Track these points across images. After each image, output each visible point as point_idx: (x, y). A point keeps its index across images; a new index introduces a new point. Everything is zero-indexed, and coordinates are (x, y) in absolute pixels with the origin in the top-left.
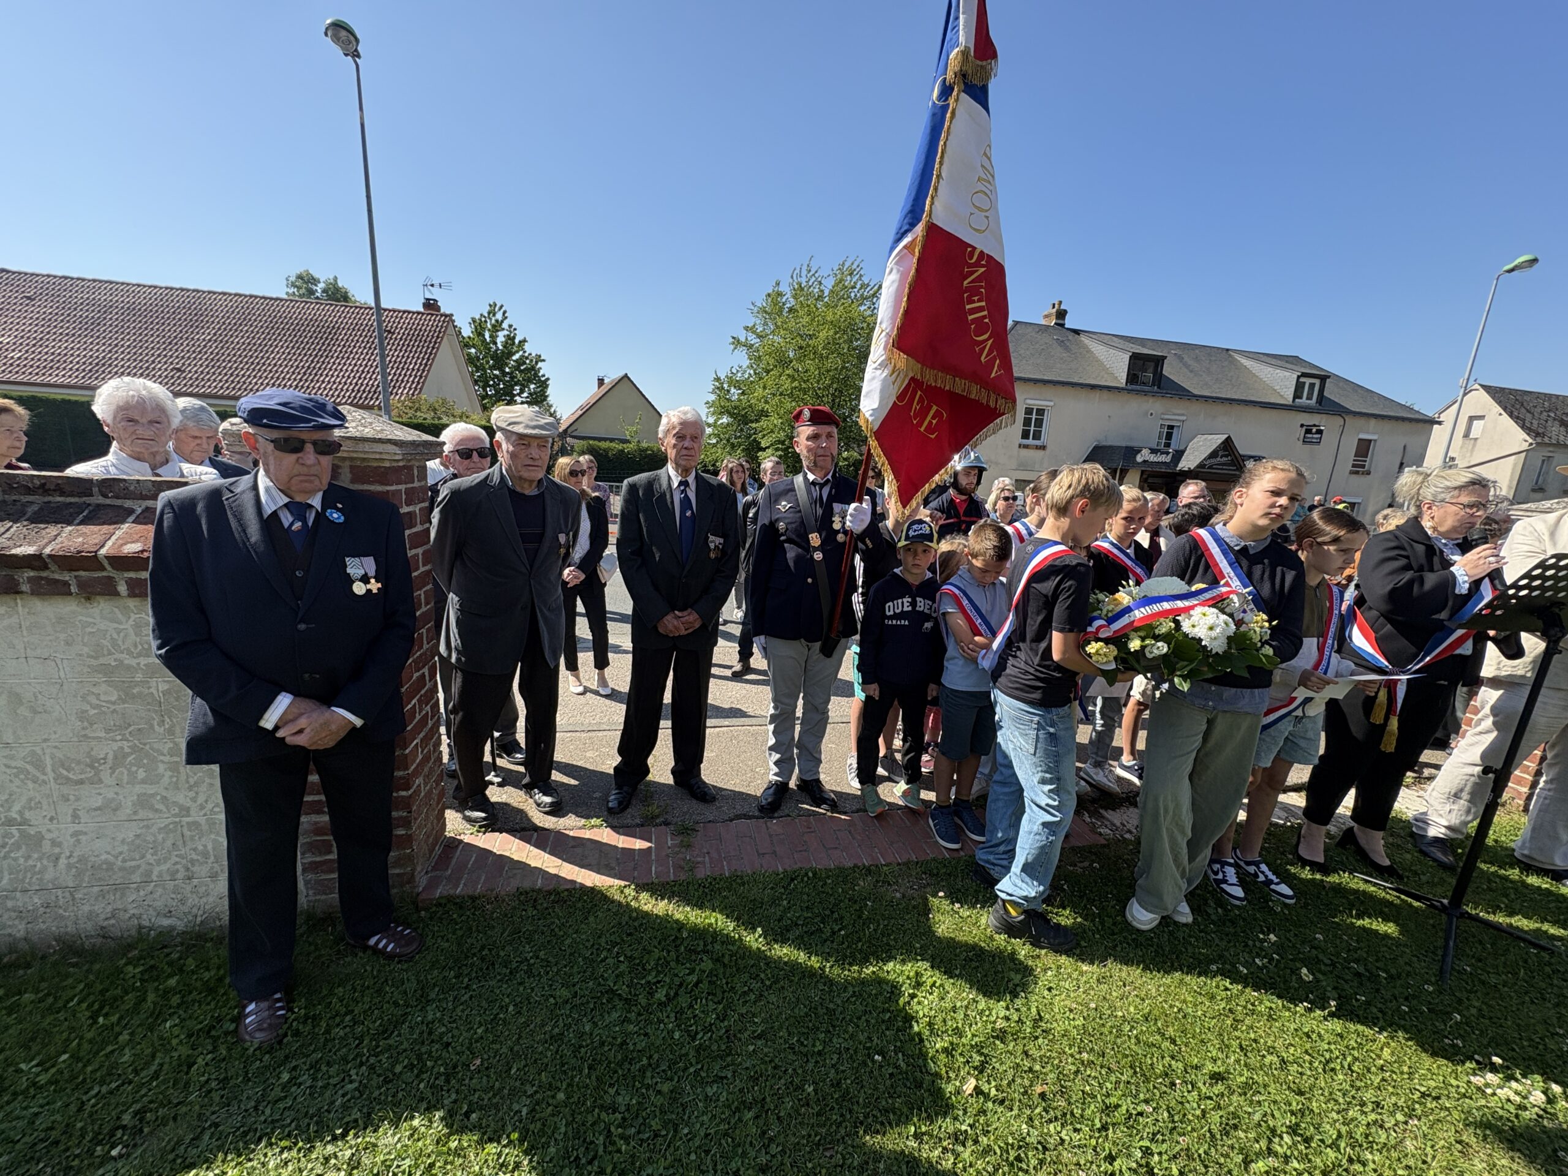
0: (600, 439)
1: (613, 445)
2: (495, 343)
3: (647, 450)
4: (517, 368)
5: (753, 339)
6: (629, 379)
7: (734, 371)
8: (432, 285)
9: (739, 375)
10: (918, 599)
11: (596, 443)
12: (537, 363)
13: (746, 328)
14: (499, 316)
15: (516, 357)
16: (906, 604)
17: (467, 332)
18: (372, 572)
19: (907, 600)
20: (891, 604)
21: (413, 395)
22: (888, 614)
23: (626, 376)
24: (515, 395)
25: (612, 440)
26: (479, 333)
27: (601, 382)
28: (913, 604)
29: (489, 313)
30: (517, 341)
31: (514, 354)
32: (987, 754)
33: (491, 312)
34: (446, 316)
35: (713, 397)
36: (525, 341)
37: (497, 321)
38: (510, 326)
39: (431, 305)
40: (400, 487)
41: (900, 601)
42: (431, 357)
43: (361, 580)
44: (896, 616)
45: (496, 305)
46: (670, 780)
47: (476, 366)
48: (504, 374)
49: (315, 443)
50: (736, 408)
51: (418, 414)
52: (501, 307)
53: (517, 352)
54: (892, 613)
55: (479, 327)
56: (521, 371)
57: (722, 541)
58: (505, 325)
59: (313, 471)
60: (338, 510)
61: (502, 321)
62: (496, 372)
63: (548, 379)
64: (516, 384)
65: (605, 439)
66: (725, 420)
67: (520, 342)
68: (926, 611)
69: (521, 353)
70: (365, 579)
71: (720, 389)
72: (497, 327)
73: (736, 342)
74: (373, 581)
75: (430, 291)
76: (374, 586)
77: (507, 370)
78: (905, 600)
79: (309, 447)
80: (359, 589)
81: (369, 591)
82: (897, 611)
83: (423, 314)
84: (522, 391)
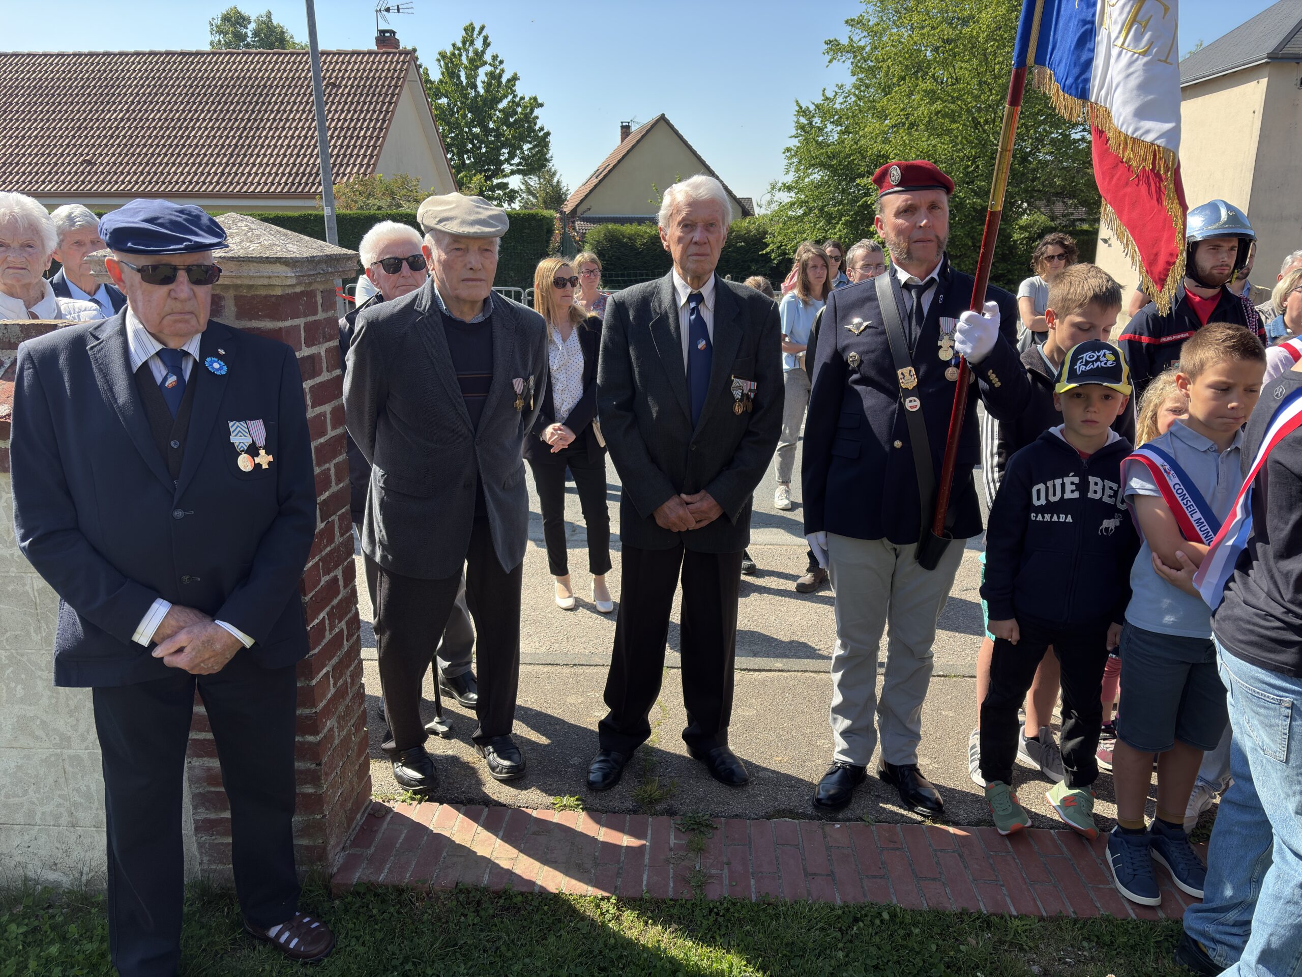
0: (623, 221)
2: (474, 86)
5: (862, 39)
6: (667, 122)
7: (830, 94)
8: (388, 10)
9: (840, 99)
10: (1092, 479)
12: (532, 111)
13: (850, 22)
14: (479, 44)
15: (503, 104)
16: (1069, 487)
17: (435, 75)
18: (261, 441)
19: (1071, 480)
20: (1041, 486)
21: (365, 174)
22: (1036, 503)
23: (663, 118)
24: (502, 163)
26: (451, 73)
27: (626, 130)
28: (1083, 487)
29: (464, 43)
30: (504, 80)
31: (501, 100)
32: (1212, 748)
33: (468, 40)
34: (407, 53)
35: (795, 143)
36: (515, 78)
37: (476, 52)
38: (495, 58)
39: (386, 39)
40: (296, 322)
41: (1058, 482)
42: (387, 117)
43: (247, 452)
44: (1050, 508)
45: (473, 29)
46: (681, 749)
47: (448, 123)
49: (189, 270)
50: (834, 156)
51: (371, 201)
52: (482, 28)
53: (506, 96)
54: (1043, 502)
55: (450, 62)
56: (509, 125)
57: (754, 385)
58: (488, 57)
59: (189, 307)
60: (220, 357)
61: (483, 52)
62: (476, 130)
63: (548, 134)
64: (503, 146)
65: (630, 221)
66: (817, 176)
67: (509, 81)
68: (1106, 499)
69: (510, 97)
70: (253, 451)
71: (806, 130)
72: (477, 60)
73: (834, 47)
74: (262, 452)
75: (386, 21)
76: (264, 459)
77: (491, 125)
78: (1067, 480)
79: (182, 276)
80: (245, 463)
81: (258, 466)
82: (1053, 499)
83: (377, 54)
84: (512, 155)
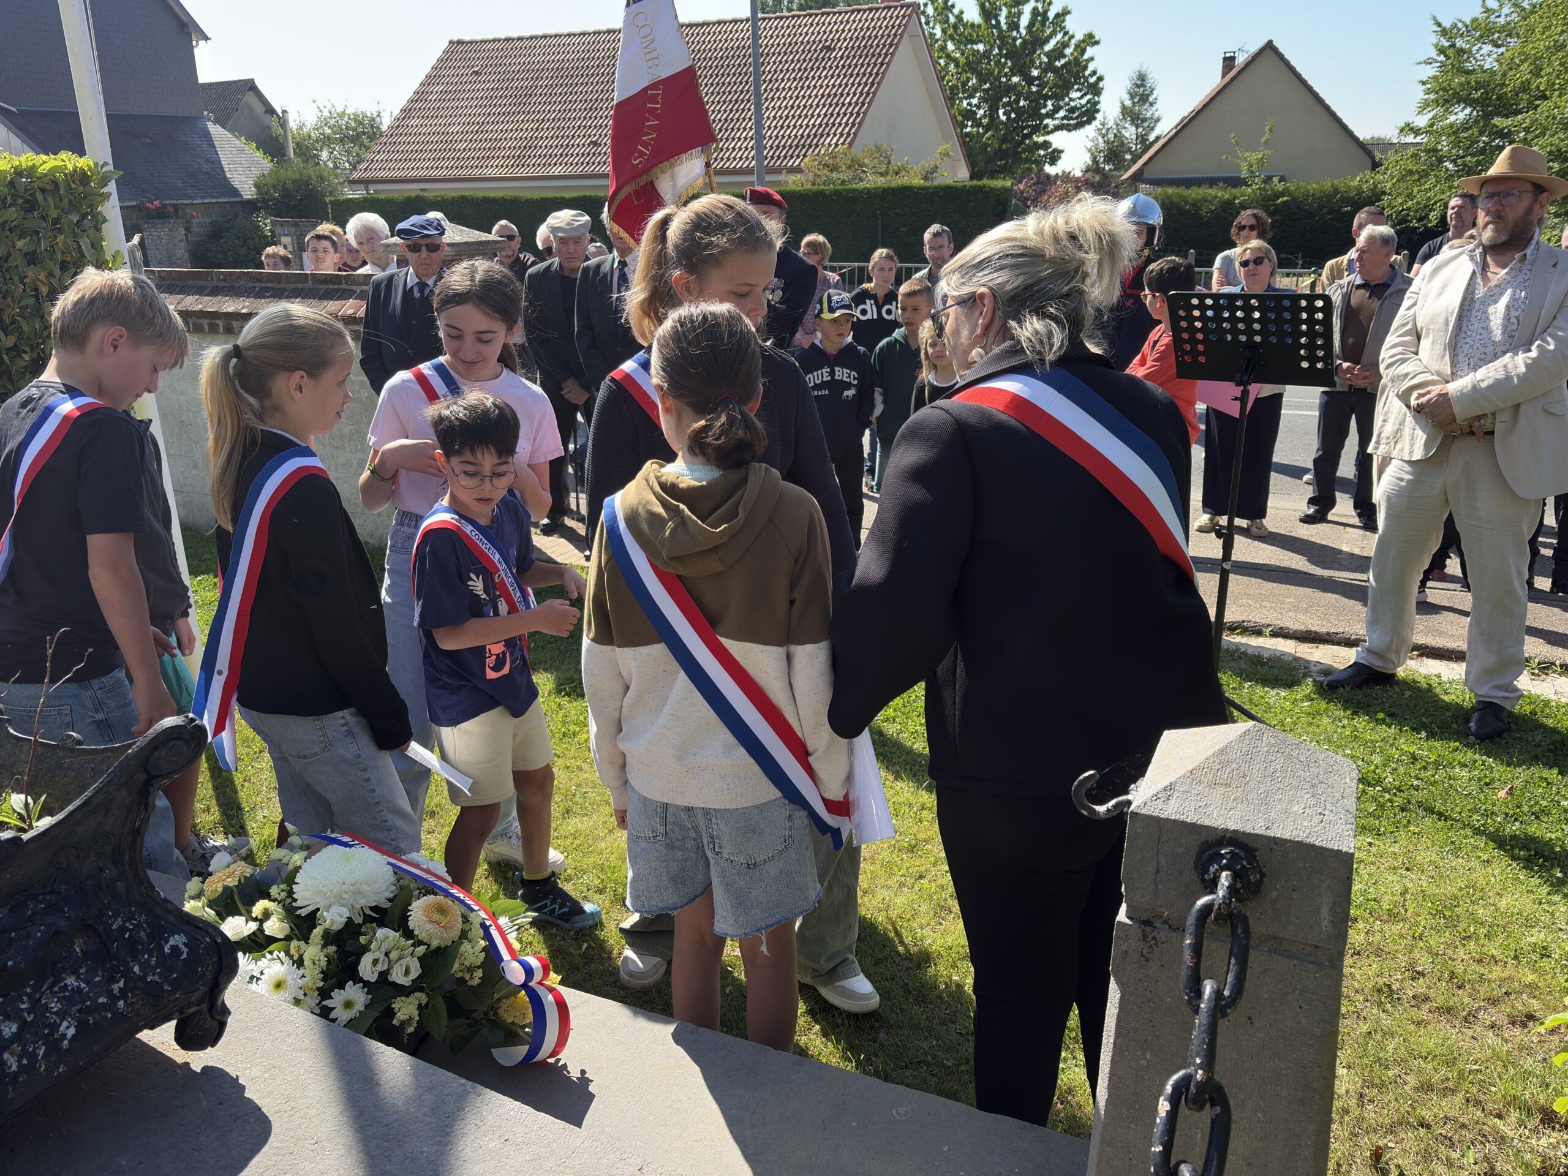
0: (1188, 183)
1: (1212, 192)
2: (1015, 26)
3: (1282, 194)
4: (1049, 67)
6: (1275, 50)
11: (1182, 191)
12: (1083, 51)
15: (1048, 47)
17: (971, 16)
23: (1270, 46)
24: (1042, 117)
25: (1212, 182)
26: (991, 13)
27: (1229, 62)
30: (1051, 15)
31: (1047, 40)
36: (1066, 12)
42: (876, 80)
48: (1030, 80)
49: (427, 246)
50: (1486, 84)
53: (1054, 34)
56: (1057, 71)
62: (1016, 80)
63: (1100, 79)
64: (1047, 96)
65: (1199, 182)
67: (1057, 16)
69: (1059, 36)
77: (1034, 72)
79: (424, 249)
83: (877, 9)
84: (1057, 109)
